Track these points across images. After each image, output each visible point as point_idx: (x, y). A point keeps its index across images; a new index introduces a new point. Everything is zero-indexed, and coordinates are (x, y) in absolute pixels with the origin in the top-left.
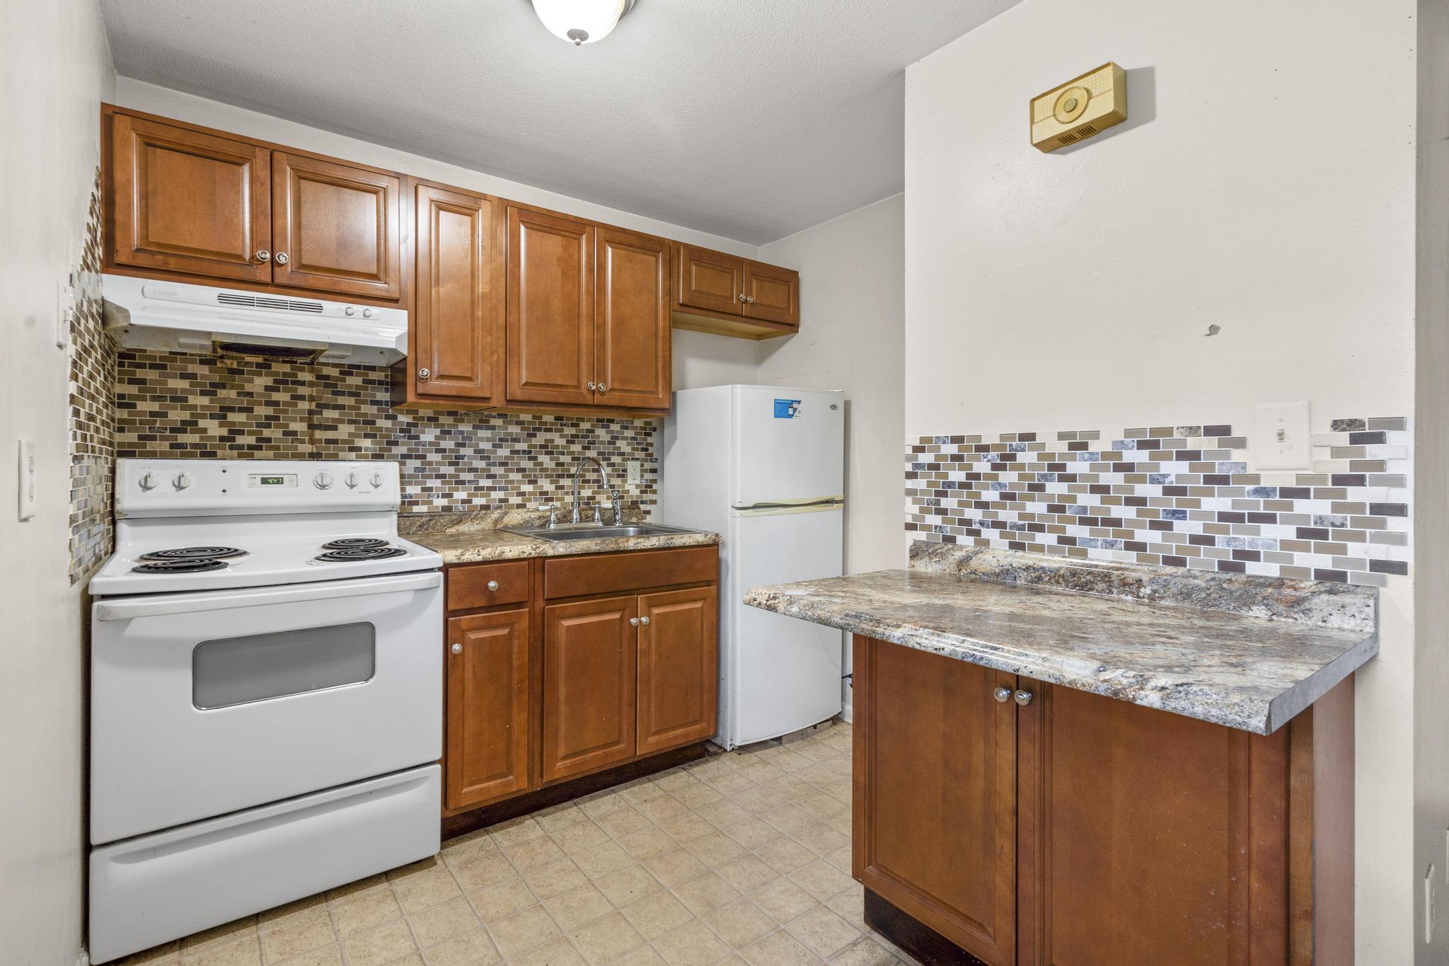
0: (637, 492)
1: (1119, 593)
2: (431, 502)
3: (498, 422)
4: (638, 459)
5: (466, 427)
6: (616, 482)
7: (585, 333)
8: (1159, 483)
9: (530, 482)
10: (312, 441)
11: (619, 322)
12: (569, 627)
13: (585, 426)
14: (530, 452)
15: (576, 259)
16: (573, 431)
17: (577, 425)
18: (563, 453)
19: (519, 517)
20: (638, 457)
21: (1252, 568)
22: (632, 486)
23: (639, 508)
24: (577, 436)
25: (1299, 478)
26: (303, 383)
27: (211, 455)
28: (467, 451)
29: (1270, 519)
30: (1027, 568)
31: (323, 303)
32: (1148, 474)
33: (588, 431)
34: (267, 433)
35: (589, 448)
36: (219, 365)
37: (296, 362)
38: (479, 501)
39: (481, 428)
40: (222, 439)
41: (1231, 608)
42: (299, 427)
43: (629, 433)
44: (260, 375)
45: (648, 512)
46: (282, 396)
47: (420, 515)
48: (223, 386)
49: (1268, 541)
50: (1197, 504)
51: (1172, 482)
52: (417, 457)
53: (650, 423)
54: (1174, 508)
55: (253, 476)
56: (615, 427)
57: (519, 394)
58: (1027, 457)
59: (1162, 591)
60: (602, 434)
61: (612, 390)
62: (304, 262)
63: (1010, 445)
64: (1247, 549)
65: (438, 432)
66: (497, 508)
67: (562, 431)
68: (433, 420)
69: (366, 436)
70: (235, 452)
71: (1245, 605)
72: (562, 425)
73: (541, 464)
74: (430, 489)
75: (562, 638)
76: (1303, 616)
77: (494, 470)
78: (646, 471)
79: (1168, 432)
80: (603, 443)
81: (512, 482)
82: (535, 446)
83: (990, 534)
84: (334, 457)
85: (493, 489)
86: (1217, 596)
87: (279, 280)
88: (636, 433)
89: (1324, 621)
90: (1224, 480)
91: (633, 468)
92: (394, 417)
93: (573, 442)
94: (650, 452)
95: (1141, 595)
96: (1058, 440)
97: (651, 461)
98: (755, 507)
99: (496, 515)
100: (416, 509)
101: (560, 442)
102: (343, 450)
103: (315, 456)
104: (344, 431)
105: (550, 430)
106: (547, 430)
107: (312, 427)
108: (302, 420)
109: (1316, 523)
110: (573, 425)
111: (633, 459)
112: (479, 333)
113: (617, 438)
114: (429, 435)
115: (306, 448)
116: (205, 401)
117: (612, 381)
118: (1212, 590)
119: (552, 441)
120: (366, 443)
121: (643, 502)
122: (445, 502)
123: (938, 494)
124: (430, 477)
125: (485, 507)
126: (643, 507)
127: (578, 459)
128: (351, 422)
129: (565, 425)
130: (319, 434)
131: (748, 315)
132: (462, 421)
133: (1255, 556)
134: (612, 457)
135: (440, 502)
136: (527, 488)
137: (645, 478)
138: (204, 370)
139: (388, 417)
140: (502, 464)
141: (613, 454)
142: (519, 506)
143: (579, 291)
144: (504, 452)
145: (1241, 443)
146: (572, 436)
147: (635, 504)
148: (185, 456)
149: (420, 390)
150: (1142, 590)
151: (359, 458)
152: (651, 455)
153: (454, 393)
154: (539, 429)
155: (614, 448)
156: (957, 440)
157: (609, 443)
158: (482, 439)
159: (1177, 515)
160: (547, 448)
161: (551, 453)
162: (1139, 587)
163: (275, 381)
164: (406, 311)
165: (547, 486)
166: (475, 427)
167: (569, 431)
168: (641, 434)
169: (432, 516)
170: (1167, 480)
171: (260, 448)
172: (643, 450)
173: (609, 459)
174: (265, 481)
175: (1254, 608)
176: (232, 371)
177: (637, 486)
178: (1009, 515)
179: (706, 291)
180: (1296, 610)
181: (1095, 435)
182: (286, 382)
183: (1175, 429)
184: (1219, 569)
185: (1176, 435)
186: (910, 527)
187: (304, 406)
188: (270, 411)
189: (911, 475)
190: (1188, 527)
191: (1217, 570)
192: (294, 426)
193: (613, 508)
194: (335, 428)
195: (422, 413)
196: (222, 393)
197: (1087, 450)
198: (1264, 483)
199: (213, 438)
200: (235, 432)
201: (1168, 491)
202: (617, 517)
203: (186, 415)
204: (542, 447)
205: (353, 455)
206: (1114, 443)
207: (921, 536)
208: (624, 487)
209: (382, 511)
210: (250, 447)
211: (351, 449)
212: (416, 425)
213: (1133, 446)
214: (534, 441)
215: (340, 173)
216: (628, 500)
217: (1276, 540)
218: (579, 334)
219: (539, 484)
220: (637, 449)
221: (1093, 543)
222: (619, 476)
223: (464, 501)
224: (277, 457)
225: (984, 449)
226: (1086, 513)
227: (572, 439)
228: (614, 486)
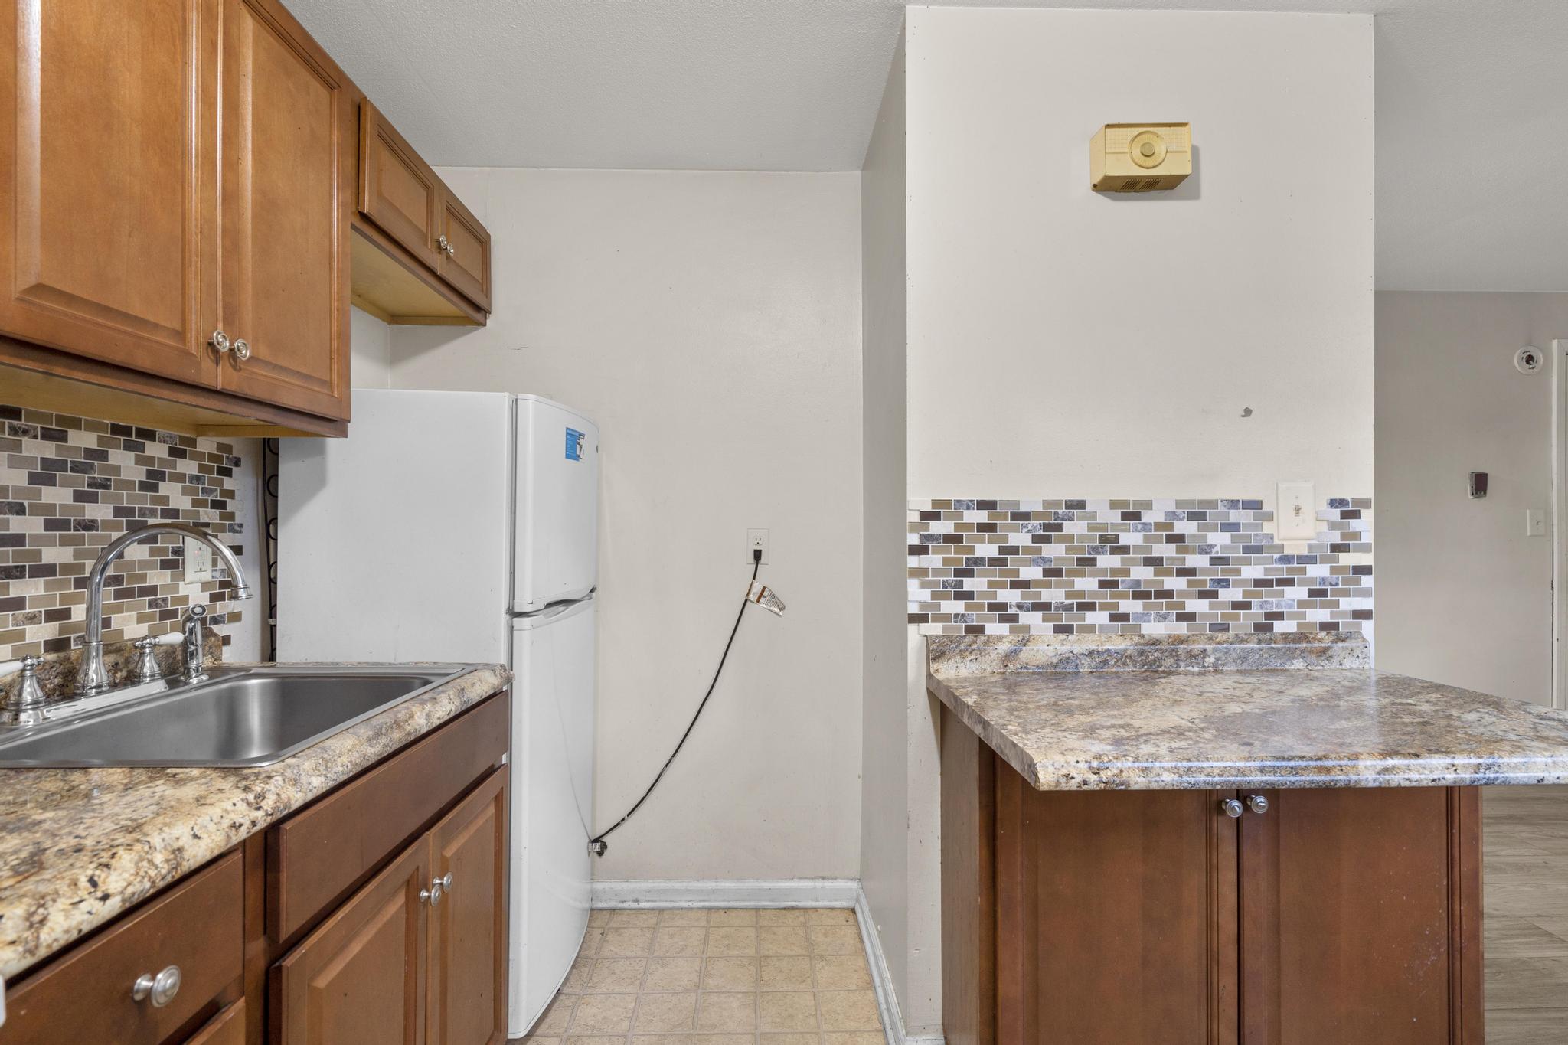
0: (204, 599)
1: (1186, 666)
6: (158, 578)
8: (1207, 553)
13: (83, 440)
16: (49, 450)
17: (61, 437)
18: (20, 510)
20: (207, 520)
21: (1279, 627)
22: (194, 588)
23: (210, 633)
24: (60, 465)
25: (1310, 547)
29: (1290, 582)
30: (1091, 653)
32: (1197, 544)
33: (90, 453)
35: (92, 498)
41: (1278, 665)
43: (187, 467)
45: (226, 640)
49: (1290, 602)
50: (1238, 572)
51: (1217, 553)
53: (228, 448)
54: (1219, 577)
56: (156, 450)
58: (1075, 527)
59: (1224, 658)
60: (123, 460)
61: (258, 360)
63: (1056, 513)
64: (1275, 610)
67: (18, 446)
71: (1289, 660)
72: (14, 431)
76: (1327, 662)
79: (1212, 504)
80: (128, 485)
83: (1032, 619)
86: (1267, 655)
88: (201, 468)
89: (1341, 664)
90: (1258, 550)
93: (50, 481)
94: (229, 509)
95: (1206, 665)
96: (1111, 509)
97: (232, 528)
109: (1320, 584)
110: (47, 435)
113: (161, 475)
117: (256, 337)
118: (1264, 651)
121: (215, 619)
123: (959, 573)
126: (216, 630)
127: (63, 525)
129: (25, 432)
131: (443, 274)
133: (1279, 616)
134: (149, 521)
137: (219, 565)
141: (152, 514)
145: (1269, 517)
146: (45, 462)
147: (206, 625)
150: (1207, 659)
152: (229, 515)
155: (154, 500)
157: (144, 486)
159: (1222, 584)
162: (1204, 658)
167: (38, 449)
168: (210, 469)
170: (1214, 550)
172: (216, 504)
173: (141, 525)
175: (1295, 662)
177: (205, 586)
178: (1054, 595)
180: (1323, 658)
181: (1148, 505)
183: (1219, 501)
184: (1254, 630)
185: (1221, 508)
186: (919, 619)
189: (918, 551)
190: (1230, 594)
191: (1253, 632)
197: (1140, 520)
198: (1287, 552)
201: (1214, 561)
202: (192, 662)
206: (1167, 514)
207: (934, 629)
208: (176, 588)
213: (1184, 517)
217: (1294, 601)
218: (184, 198)
220: (201, 503)
221: (1146, 618)
222: (166, 565)
225: (1025, 516)
226: (1139, 586)
227: (43, 477)
228: (153, 590)
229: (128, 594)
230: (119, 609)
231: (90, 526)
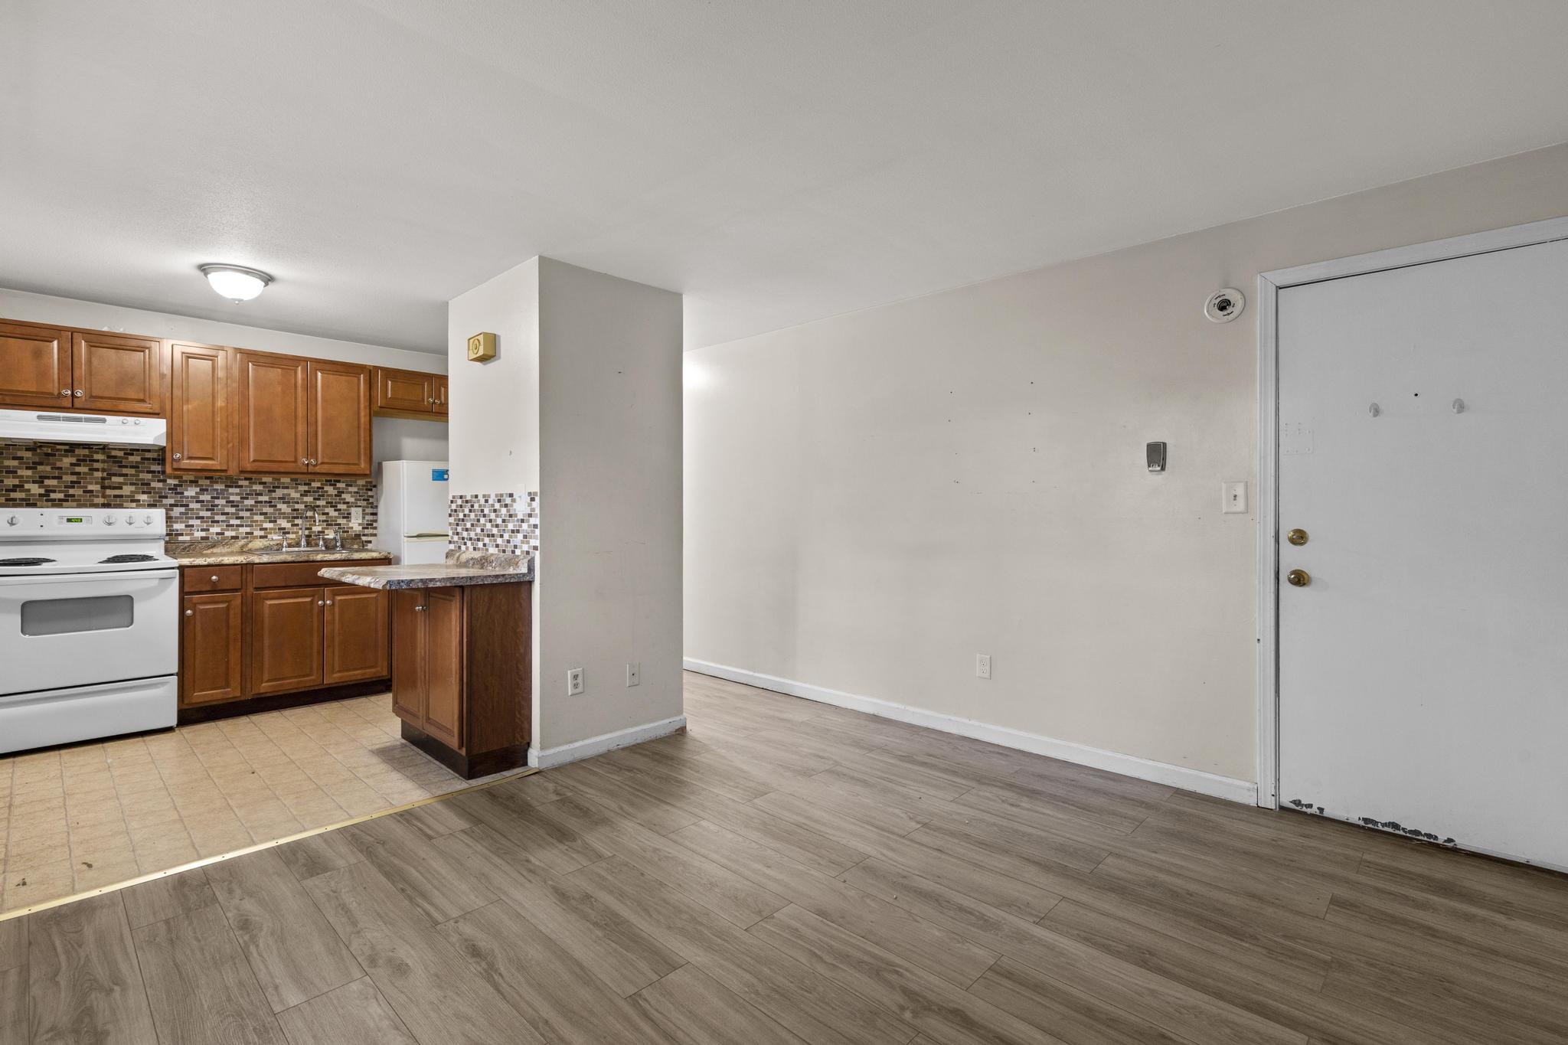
0: (360, 528)
2: (193, 534)
3: (246, 483)
4: (360, 506)
5: (219, 487)
6: (340, 521)
7: (301, 428)
8: (501, 517)
9: (270, 522)
10: (104, 496)
11: (328, 422)
12: (270, 605)
13: (316, 485)
14: (271, 502)
15: (293, 381)
16: (306, 488)
17: (309, 484)
18: (298, 503)
19: (261, 544)
22: (355, 524)
23: (361, 539)
24: (309, 492)
26: (98, 461)
27: (34, 505)
28: (221, 502)
29: (519, 532)
31: (108, 418)
32: (499, 513)
33: (318, 488)
34: (71, 491)
35: (319, 499)
36: (38, 451)
37: (92, 448)
38: (229, 534)
39: (231, 487)
40: (40, 495)
41: (507, 568)
42: (97, 488)
43: (353, 489)
44: (67, 456)
45: (370, 542)
46: (83, 469)
47: (184, 542)
48: (41, 464)
49: (519, 540)
50: (507, 526)
51: (503, 517)
52: (182, 506)
53: (371, 482)
54: (504, 528)
55: (61, 517)
56: (341, 485)
57: (249, 467)
58: (476, 506)
60: (330, 489)
61: (322, 463)
62: (94, 394)
63: (472, 500)
64: (515, 544)
65: (198, 489)
66: (244, 539)
67: (297, 488)
68: (194, 482)
69: (143, 493)
70: (50, 503)
72: (296, 484)
73: (280, 510)
74: (192, 526)
75: (267, 611)
76: (518, 569)
77: (241, 514)
78: (367, 514)
79: (502, 495)
80: (332, 495)
81: (257, 521)
82: (275, 498)
83: (469, 543)
84: (121, 506)
85: (242, 526)
87: (77, 404)
88: (358, 489)
90: (512, 515)
91: (356, 513)
92: (164, 481)
94: (370, 501)
96: (482, 498)
97: (372, 507)
98: (418, 536)
99: (242, 542)
100: (181, 538)
101: (295, 495)
102: (127, 501)
103: (105, 506)
104: (127, 490)
105: (287, 488)
106: (284, 488)
107: (104, 487)
108: (96, 483)
109: (526, 532)
110: (305, 484)
111: (356, 506)
112: (218, 431)
113: (343, 492)
114: (191, 492)
115: (101, 500)
116: (29, 473)
117: (323, 457)
119: (289, 495)
120: (144, 497)
121: (364, 535)
122: (203, 534)
123: (457, 524)
124: (192, 518)
125: (236, 538)
126: (364, 538)
127: (310, 506)
128: (132, 484)
129: (299, 484)
130: (108, 492)
131: (437, 411)
132: (217, 483)
133: (517, 547)
134: (338, 505)
135: (199, 534)
136: (267, 525)
137: (366, 518)
138: (29, 454)
139: (159, 481)
140: (247, 510)
141: (340, 503)
142: (261, 537)
143: (296, 402)
144: (250, 502)
145: (515, 500)
146: (305, 491)
147: (358, 536)
148: (15, 506)
149: (175, 466)
151: (138, 506)
152: (372, 503)
153: (199, 468)
154: (279, 487)
155: (340, 499)
156: (461, 497)
157: (336, 495)
158: (232, 494)
159: (504, 532)
160: (283, 499)
161: (289, 502)
163: (78, 460)
164: (165, 420)
165: (284, 524)
166: (226, 486)
167: (303, 488)
168: (363, 489)
169: (192, 543)
171: (67, 501)
172: (364, 500)
173: (336, 506)
174: (69, 520)
176: (47, 455)
177: (360, 524)
178: (472, 534)
179: (400, 397)
180: (517, 567)
181: (489, 496)
182: (85, 461)
183: (504, 494)
185: (504, 497)
186: (450, 542)
187: (98, 474)
188: (74, 478)
189: (450, 515)
190: (506, 536)
192: (90, 487)
193: (335, 539)
194: (121, 488)
195: (185, 478)
196: (40, 468)
197: (488, 503)
199: (34, 495)
200: (48, 491)
201: (503, 521)
202: (338, 544)
203: (16, 482)
204: (279, 498)
205: (134, 504)
206: (493, 500)
207: (452, 547)
208: (348, 524)
209: (155, 539)
210: (60, 500)
211: (132, 501)
212: (181, 486)
213: (496, 501)
214: (273, 495)
215: (118, 341)
216: (352, 533)
218: (296, 429)
219: (278, 522)
220: (360, 500)
222: (344, 517)
223: (217, 534)
224: (79, 506)
225: (467, 502)
226: (488, 531)
227: (305, 493)
228: (340, 524)
229: (331, 525)
230: (327, 529)
231: (318, 506)
